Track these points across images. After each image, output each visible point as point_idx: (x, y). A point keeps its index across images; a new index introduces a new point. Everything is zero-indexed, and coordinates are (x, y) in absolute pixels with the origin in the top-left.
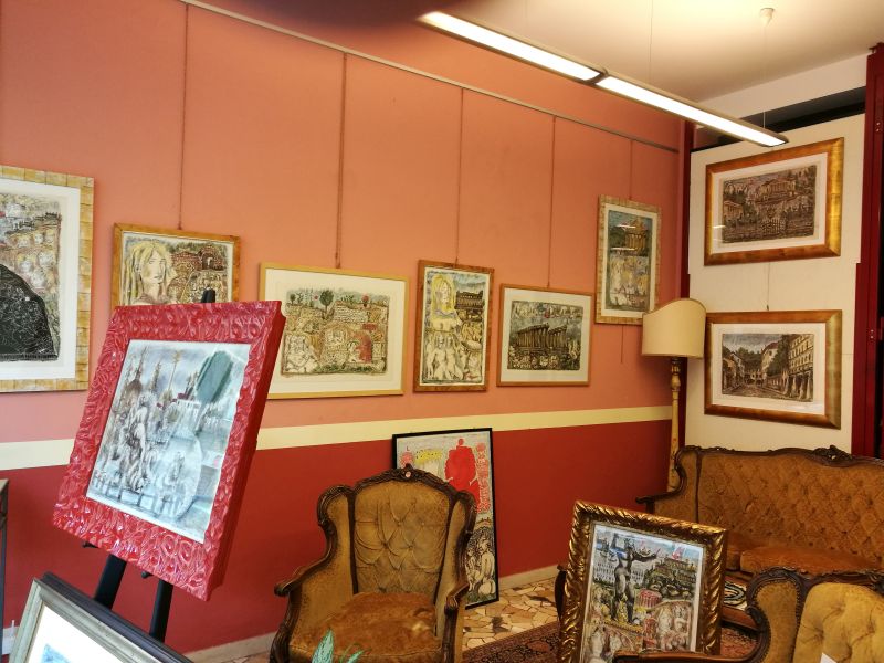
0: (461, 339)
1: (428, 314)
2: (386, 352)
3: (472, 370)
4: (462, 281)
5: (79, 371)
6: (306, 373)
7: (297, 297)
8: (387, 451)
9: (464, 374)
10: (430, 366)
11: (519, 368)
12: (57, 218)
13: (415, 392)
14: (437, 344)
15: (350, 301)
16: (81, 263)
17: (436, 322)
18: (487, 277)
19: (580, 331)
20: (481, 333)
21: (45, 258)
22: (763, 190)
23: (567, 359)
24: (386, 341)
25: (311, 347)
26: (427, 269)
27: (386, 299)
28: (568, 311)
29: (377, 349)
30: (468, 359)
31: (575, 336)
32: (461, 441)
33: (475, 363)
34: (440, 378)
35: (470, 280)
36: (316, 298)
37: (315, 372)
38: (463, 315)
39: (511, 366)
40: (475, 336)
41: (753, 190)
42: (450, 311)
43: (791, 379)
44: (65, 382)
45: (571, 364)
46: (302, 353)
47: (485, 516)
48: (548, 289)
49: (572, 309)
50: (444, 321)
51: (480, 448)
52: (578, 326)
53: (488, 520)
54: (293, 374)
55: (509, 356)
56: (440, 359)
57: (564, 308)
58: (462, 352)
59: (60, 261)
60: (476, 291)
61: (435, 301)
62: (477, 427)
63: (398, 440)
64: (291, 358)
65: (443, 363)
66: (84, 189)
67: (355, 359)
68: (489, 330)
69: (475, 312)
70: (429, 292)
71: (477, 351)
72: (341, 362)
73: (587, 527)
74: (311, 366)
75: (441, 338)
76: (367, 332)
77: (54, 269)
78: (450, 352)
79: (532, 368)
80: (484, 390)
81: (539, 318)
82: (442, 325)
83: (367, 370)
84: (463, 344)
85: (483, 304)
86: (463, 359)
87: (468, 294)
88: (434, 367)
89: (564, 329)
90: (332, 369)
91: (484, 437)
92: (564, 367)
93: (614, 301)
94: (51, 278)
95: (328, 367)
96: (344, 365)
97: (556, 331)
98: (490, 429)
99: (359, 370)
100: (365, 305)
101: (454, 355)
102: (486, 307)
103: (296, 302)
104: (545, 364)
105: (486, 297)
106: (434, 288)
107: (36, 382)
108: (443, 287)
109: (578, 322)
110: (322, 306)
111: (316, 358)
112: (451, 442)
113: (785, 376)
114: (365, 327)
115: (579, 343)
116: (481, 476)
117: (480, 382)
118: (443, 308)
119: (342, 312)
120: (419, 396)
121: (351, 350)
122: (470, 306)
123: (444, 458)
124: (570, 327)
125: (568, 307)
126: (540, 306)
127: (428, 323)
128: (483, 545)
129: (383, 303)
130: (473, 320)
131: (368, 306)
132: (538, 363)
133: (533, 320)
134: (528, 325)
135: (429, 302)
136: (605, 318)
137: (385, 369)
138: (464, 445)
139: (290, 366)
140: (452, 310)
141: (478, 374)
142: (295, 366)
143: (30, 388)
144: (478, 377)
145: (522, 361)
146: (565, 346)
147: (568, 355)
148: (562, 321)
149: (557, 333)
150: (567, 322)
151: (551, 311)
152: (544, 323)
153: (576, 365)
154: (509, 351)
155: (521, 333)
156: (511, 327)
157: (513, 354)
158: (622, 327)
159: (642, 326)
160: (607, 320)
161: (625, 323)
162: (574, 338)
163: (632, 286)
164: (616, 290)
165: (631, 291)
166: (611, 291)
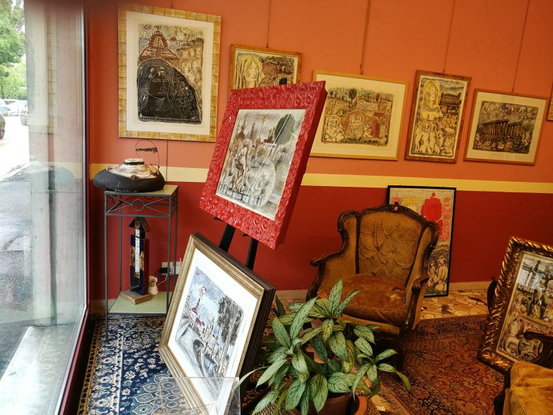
0: (441, 126)
1: (419, 107)
2: (388, 132)
3: (446, 148)
4: (447, 86)
5: (212, 132)
6: (336, 142)
7: (334, 93)
8: (384, 194)
9: (441, 151)
10: (417, 143)
11: (482, 149)
12: (201, 41)
13: (405, 159)
14: (423, 129)
15: (367, 97)
16: (213, 68)
17: (424, 114)
18: (465, 83)
19: (533, 126)
20: (456, 123)
21: (196, 65)
23: (519, 145)
24: (389, 124)
25: (341, 126)
26: (422, 77)
27: (391, 96)
28: (526, 111)
29: (382, 129)
30: (444, 141)
31: (529, 129)
32: (434, 194)
33: (449, 143)
34: (424, 152)
35: (452, 85)
36: (346, 94)
37: (342, 141)
38: (444, 109)
39: (476, 147)
40: (452, 125)
42: (435, 106)
44: (205, 137)
45: (522, 149)
46: (334, 129)
47: (445, 243)
48: (512, 93)
49: (529, 109)
50: (430, 113)
51: (447, 200)
52: (533, 121)
53: (447, 246)
54: (329, 142)
55: (475, 140)
56: (425, 139)
57: (523, 108)
58: (441, 136)
59: (203, 66)
60: (455, 93)
61: (425, 99)
62: (445, 186)
63: (391, 189)
64: (328, 131)
65: (426, 142)
66: (216, 23)
67: (367, 135)
68: (462, 121)
69: (454, 108)
70: (421, 93)
71: (452, 135)
72: (359, 136)
73: (517, 254)
74: (340, 137)
75: (427, 125)
76: (377, 118)
77: (200, 72)
78: (432, 134)
79: (492, 150)
80: (454, 162)
81: (502, 115)
82: (428, 116)
83: (375, 143)
84: (442, 129)
85: (460, 102)
86: (441, 140)
87: (449, 95)
88: (420, 144)
89: (520, 124)
90: (353, 141)
91: (451, 193)
92: (517, 151)
94: (198, 77)
95: (350, 139)
96: (360, 139)
97: (514, 125)
98: (455, 189)
99: (369, 142)
100: (377, 100)
101: (435, 137)
102: (462, 106)
103: (333, 96)
104: (502, 148)
105: (463, 98)
106: (426, 90)
107: (191, 135)
108: (432, 89)
109: (532, 119)
110: (350, 100)
111: (343, 133)
112: (427, 194)
114: (376, 114)
115: (531, 134)
116: (446, 217)
117: (451, 157)
118: (431, 104)
119: (362, 104)
120: (407, 162)
121: (366, 129)
122: (450, 104)
123: (421, 204)
124: (526, 122)
125: (526, 107)
126: (504, 106)
127: (419, 114)
128: (442, 261)
129: (389, 99)
130: (453, 114)
131: (379, 100)
132: (497, 146)
133: (497, 115)
134: (493, 119)
135: (421, 99)
137: (386, 142)
138: (436, 197)
139: (327, 137)
140: (437, 105)
141: (451, 151)
142: (330, 137)
143: (188, 139)
144: (451, 153)
145: (485, 144)
146: (519, 136)
147: (521, 142)
148: (520, 117)
149: (514, 126)
150: (524, 119)
151: (512, 110)
152: (505, 118)
153: (525, 150)
154: (476, 137)
155: (486, 125)
156: (479, 120)
157: (478, 139)
162: (528, 130)
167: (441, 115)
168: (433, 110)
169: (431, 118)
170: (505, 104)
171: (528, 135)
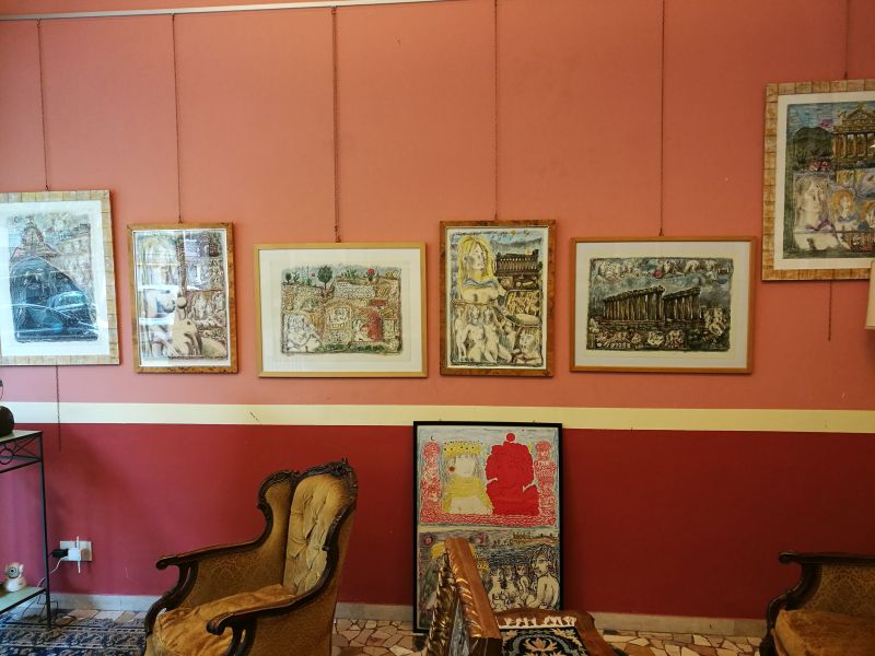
0: (506, 312)
1: (454, 284)
2: (400, 330)
4: (504, 241)
5: (112, 349)
6: (307, 352)
7: (293, 276)
9: (514, 356)
10: (461, 346)
11: (609, 348)
12: (88, 227)
13: (442, 375)
14: (469, 320)
15: (351, 276)
16: (106, 261)
18: (544, 233)
19: (727, 294)
20: (538, 304)
23: (700, 337)
24: (400, 316)
25: (312, 326)
26: (450, 232)
27: (396, 270)
28: (702, 267)
29: (388, 326)
30: (518, 337)
32: (510, 437)
33: (529, 342)
34: (478, 359)
35: (516, 239)
36: (313, 275)
37: (317, 351)
38: (508, 282)
39: (593, 345)
40: (530, 308)
42: (486, 279)
44: (104, 357)
45: (710, 341)
46: (302, 332)
47: (547, 532)
48: (662, 237)
49: (709, 264)
50: (479, 292)
51: (542, 446)
52: (724, 287)
53: (551, 537)
54: (293, 353)
55: (589, 332)
56: (476, 335)
57: (692, 263)
58: (508, 329)
59: (93, 261)
60: (528, 251)
61: (464, 269)
62: (537, 421)
63: (419, 428)
64: (291, 337)
65: (478, 340)
66: (103, 199)
67: (362, 337)
68: (552, 301)
69: (527, 278)
71: (530, 328)
72: (346, 341)
74: (313, 344)
76: (375, 309)
79: (633, 347)
80: (546, 375)
81: (643, 280)
83: (377, 349)
84: (508, 317)
85: (541, 265)
87: (514, 256)
88: (467, 346)
89: (694, 293)
90: (337, 348)
91: (551, 435)
92: (698, 348)
95: (331, 346)
96: (350, 344)
97: (679, 296)
98: (559, 426)
99: (368, 349)
100: (370, 280)
102: (545, 272)
103: (292, 281)
104: (658, 343)
105: (544, 258)
106: (461, 254)
108: (474, 252)
109: (723, 282)
110: (322, 284)
111: (318, 337)
114: (372, 303)
118: (477, 276)
119: (342, 289)
121: (357, 328)
122: (517, 272)
124: (706, 290)
125: (701, 261)
126: (645, 263)
129: (392, 276)
130: (527, 288)
131: (374, 280)
132: (644, 341)
133: (630, 282)
134: (621, 289)
135: (455, 270)
136: (783, 272)
137: (400, 348)
138: (515, 442)
139: (290, 345)
140: (491, 276)
141: (537, 355)
142: (296, 345)
144: (538, 359)
145: (614, 339)
146: (696, 317)
147: (703, 330)
148: (689, 282)
149: (680, 299)
150: (700, 283)
151: (667, 268)
152: (652, 286)
153: (722, 343)
154: (589, 326)
155: (609, 302)
156: (591, 294)
157: (595, 330)
158: (828, 285)
159: (868, 280)
160: (788, 275)
161: (832, 279)
162: (716, 305)
163: (851, 218)
164: (810, 227)
165: (849, 226)
166: (796, 230)
167: (503, 292)
168: (484, 286)
169: (483, 299)
170: (646, 260)
171: (718, 314)
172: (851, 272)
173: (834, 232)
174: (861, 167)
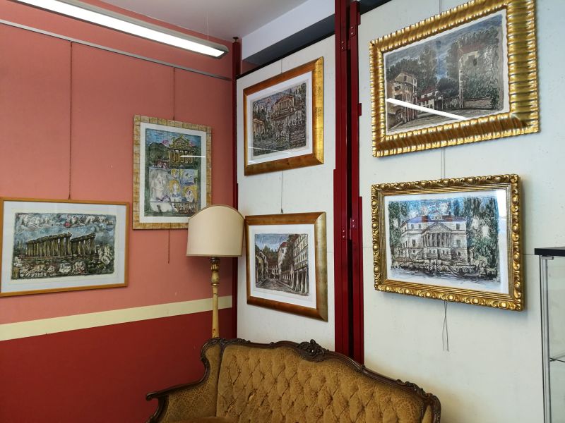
11: (30, 277)
19: (113, 237)
22: (275, 108)
23: (96, 264)
28: (97, 220)
31: (107, 243)
39: (16, 275)
41: (269, 109)
43: (295, 274)
45: (102, 268)
48: (70, 200)
49: (101, 219)
52: (111, 233)
55: (14, 266)
57: (92, 218)
79: (49, 275)
81: (56, 228)
89: (91, 237)
92: (91, 273)
93: (155, 209)
97: (82, 239)
104: (67, 271)
109: (110, 230)
113: (292, 272)
115: (112, 249)
124: (99, 235)
125: (96, 216)
126: (59, 217)
132: (57, 270)
133: (47, 230)
134: (41, 235)
136: (145, 224)
145: (34, 269)
146: (93, 252)
147: (98, 260)
148: (89, 229)
149: (82, 241)
150: (95, 231)
151: (74, 221)
152: (63, 233)
153: (109, 268)
154: (14, 262)
155: (32, 244)
156: (15, 239)
157: (19, 264)
158: (168, 231)
159: (187, 229)
160: (147, 226)
161: (170, 229)
163: (178, 195)
164: (158, 199)
165: (178, 199)
166: (151, 200)
170: (59, 215)
171: (107, 250)
172: (179, 224)
173: (170, 202)
174: (182, 168)
